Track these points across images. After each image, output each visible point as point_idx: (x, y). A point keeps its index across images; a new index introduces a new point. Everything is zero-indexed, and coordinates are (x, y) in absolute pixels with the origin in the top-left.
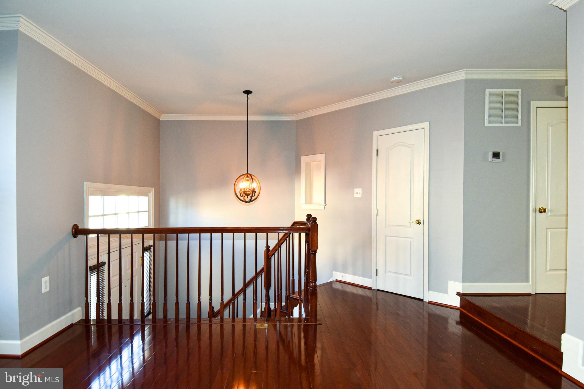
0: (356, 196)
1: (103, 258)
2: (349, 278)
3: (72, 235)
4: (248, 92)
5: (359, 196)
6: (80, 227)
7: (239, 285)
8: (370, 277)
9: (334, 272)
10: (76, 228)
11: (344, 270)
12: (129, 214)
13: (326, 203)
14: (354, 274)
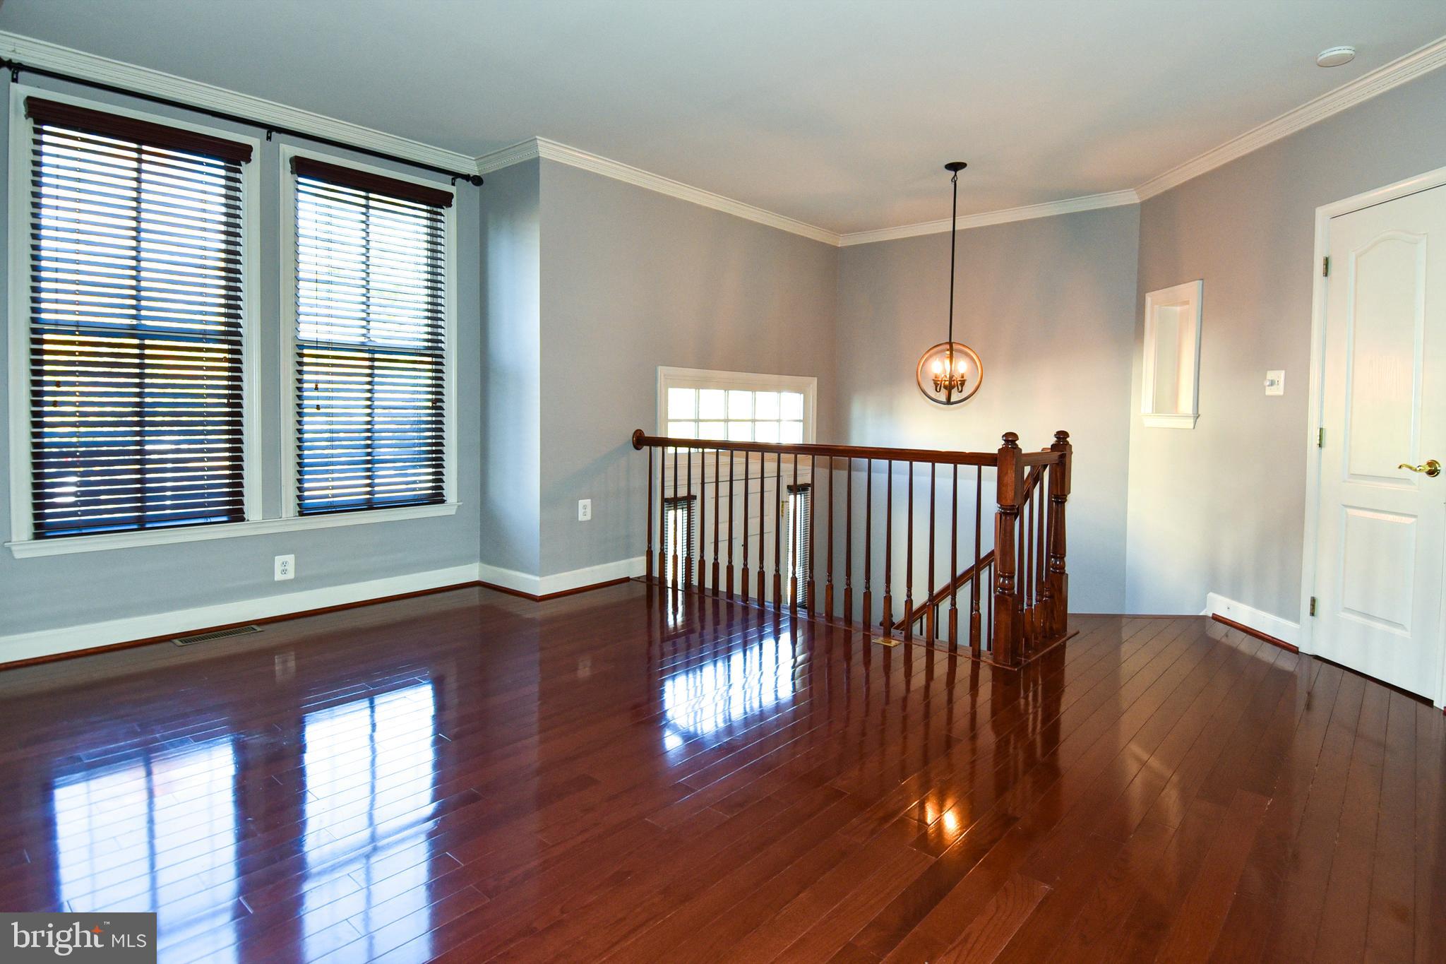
0: (1270, 391)
1: (696, 490)
2: (1244, 614)
3: (632, 445)
4: (955, 167)
5: (1278, 390)
6: (647, 434)
7: (942, 580)
8: (1296, 619)
9: (1211, 594)
10: (638, 435)
11: (1236, 594)
12: (756, 423)
13: (1200, 413)
14: (1259, 605)
